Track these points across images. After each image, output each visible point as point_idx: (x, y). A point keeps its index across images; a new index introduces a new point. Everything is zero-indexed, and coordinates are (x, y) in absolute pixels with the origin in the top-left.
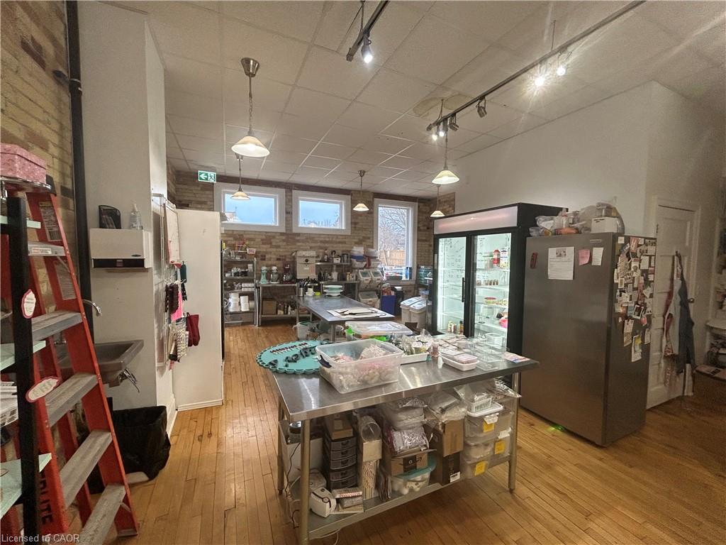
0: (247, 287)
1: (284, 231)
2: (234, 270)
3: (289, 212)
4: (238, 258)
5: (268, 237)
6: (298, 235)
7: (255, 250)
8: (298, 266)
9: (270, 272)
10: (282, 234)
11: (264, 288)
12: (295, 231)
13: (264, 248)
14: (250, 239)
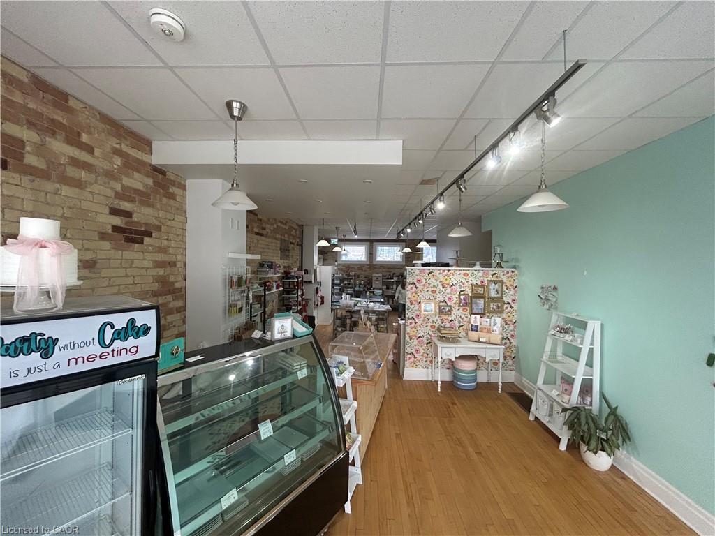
0: (350, 291)
1: (368, 263)
2: (345, 283)
3: (371, 254)
4: (346, 277)
5: (360, 266)
6: (376, 265)
7: (353, 273)
8: (374, 281)
9: (360, 284)
10: (368, 265)
11: (357, 291)
12: (374, 263)
13: (359, 272)
14: (352, 268)
